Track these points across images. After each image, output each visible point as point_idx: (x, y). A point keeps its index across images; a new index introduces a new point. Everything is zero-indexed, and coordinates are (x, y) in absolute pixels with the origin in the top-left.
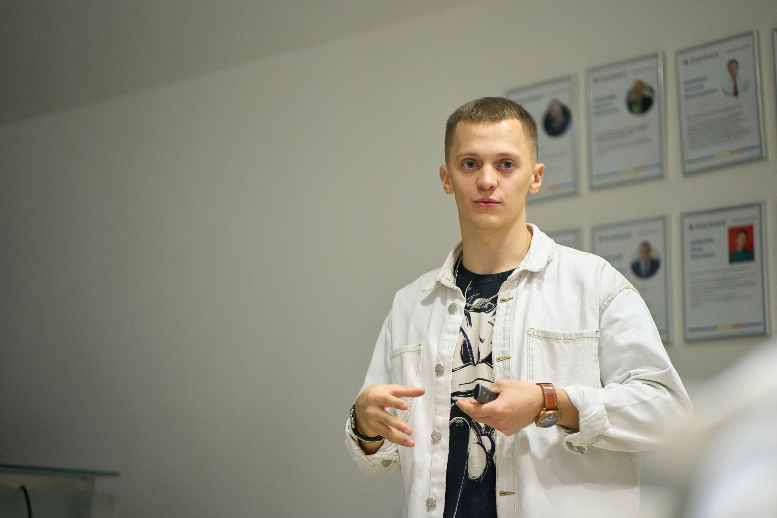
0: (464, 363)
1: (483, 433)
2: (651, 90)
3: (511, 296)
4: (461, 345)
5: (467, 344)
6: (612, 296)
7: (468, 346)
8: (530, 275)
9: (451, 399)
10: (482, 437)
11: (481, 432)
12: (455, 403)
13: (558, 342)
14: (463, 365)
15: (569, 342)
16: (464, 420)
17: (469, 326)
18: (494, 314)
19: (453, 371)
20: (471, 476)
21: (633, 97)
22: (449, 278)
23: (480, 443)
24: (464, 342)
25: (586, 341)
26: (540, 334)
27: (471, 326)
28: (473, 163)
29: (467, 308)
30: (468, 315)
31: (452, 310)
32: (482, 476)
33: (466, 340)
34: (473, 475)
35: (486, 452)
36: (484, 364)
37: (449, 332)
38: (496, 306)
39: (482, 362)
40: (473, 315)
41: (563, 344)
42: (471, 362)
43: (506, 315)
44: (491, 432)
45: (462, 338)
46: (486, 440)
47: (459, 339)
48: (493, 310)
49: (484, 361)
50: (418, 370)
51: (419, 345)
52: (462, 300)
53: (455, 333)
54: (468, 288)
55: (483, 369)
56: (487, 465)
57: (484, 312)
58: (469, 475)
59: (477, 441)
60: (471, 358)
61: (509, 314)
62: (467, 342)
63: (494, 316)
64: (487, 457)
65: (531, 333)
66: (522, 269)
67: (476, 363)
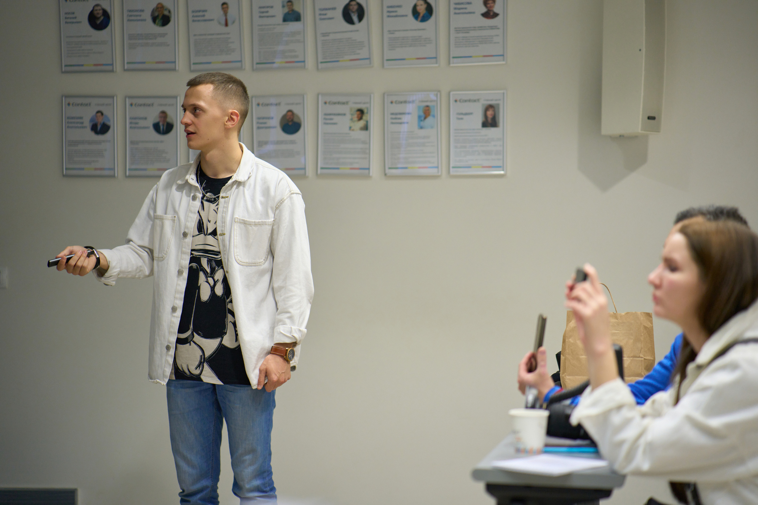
1: (209, 276)
3: (227, 196)
4: (198, 221)
6: (283, 200)
7: (201, 223)
8: (239, 184)
9: (191, 253)
10: (208, 278)
11: (208, 275)
13: (251, 227)
14: (198, 234)
15: (257, 226)
16: (197, 266)
17: (203, 210)
18: (217, 205)
19: (193, 237)
21: (156, 14)
22: (193, 178)
24: (200, 220)
25: (267, 227)
26: (241, 222)
29: (202, 198)
30: (202, 203)
31: (194, 198)
32: (208, 300)
34: (203, 299)
35: (211, 287)
36: (210, 236)
37: (191, 212)
38: (219, 199)
40: (205, 203)
41: (253, 227)
42: (203, 232)
43: (224, 207)
44: (213, 275)
45: (199, 217)
46: (211, 280)
47: (196, 218)
48: (216, 202)
49: (210, 234)
50: (173, 231)
51: (174, 217)
52: (200, 193)
53: (195, 213)
54: (204, 185)
55: (210, 239)
56: (211, 294)
57: (211, 203)
59: (206, 280)
60: (203, 230)
61: (225, 207)
63: (217, 206)
64: (211, 289)
65: (236, 221)
66: (234, 180)
67: (205, 234)
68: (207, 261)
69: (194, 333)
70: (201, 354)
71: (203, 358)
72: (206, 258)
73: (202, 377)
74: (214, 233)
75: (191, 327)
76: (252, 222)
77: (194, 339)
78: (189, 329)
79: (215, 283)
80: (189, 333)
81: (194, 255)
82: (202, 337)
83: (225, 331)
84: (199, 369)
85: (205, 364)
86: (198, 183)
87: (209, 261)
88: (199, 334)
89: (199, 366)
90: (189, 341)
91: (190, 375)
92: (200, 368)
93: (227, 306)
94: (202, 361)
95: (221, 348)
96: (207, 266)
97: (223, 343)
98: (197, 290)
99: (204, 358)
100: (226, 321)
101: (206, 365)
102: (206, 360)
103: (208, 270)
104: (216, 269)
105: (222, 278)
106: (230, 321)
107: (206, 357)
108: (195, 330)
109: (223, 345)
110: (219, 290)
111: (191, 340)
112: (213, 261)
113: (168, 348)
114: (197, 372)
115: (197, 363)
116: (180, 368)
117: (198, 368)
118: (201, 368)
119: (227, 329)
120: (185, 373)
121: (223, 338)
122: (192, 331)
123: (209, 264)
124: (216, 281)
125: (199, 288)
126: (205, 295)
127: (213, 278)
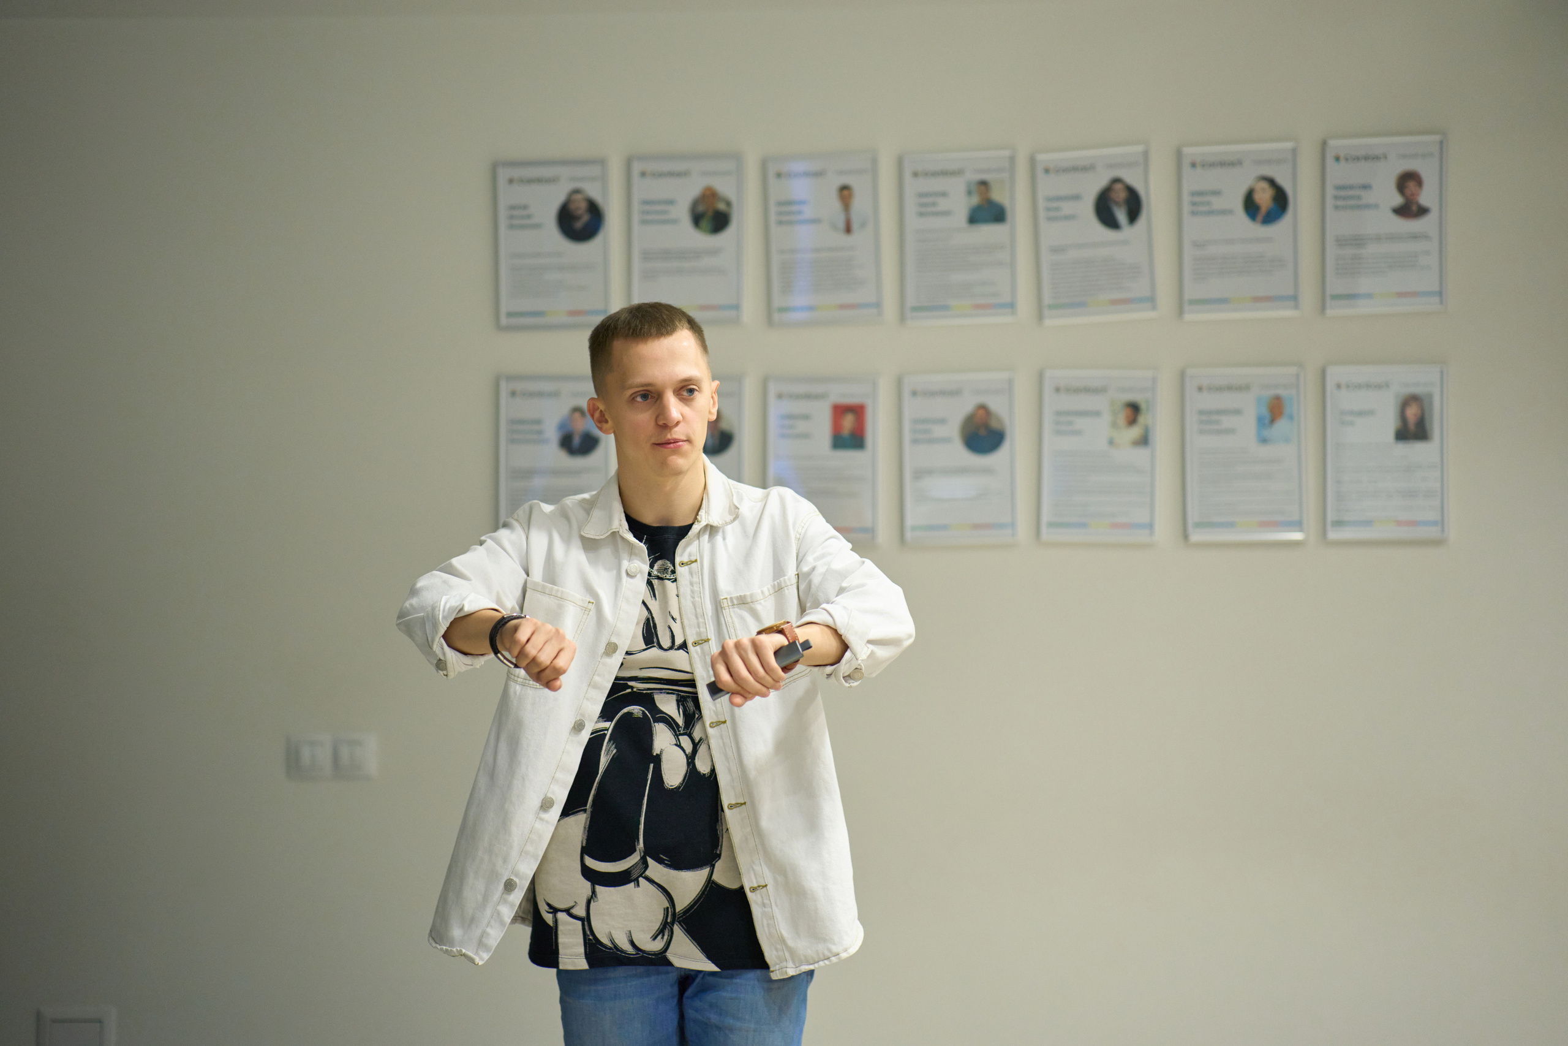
0: (646, 645)
1: (682, 732)
2: (729, 204)
3: (693, 558)
4: (643, 622)
5: (651, 622)
7: (652, 624)
8: (712, 530)
10: (680, 737)
11: (679, 731)
12: (632, 690)
14: (644, 647)
16: (643, 711)
17: (653, 598)
20: (668, 784)
21: (701, 208)
23: (679, 746)
24: (647, 618)
26: (736, 600)
27: (656, 599)
28: (648, 395)
29: (649, 573)
32: (681, 784)
33: (650, 617)
34: (670, 784)
35: (686, 755)
36: (680, 651)
37: (627, 602)
39: (679, 648)
42: (656, 643)
43: (692, 584)
44: (691, 730)
46: (686, 741)
55: (681, 658)
56: (687, 771)
58: (666, 783)
59: (675, 743)
60: (655, 639)
62: (651, 619)
64: (688, 760)
66: (703, 525)
67: (665, 647)
68: (677, 700)
69: (649, 860)
70: (667, 904)
71: (670, 914)
72: (673, 694)
73: (670, 955)
75: (641, 845)
77: (648, 873)
78: (635, 850)
79: (694, 746)
80: (634, 859)
81: (635, 690)
82: (667, 866)
83: (718, 852)
84: (662, 938)
85: (675, 926)
87: (681, 701)
88: (660, 861)
89: (661, 932)
90: (634, 877)
91: (633, 952)
92: (663, 935)
94: (669, 921)
95: (712, 889)
96: (677, 711)
97: (715, 877)
98: (652, 766)
99: (674, 914)
100: (719, 829)
101: (677, 928)
102: (678, 918)
103: (680, 721)
104: (696, 716)
107: (677, 911)
109: (714, 882)
110: (705, 763)
111: (641, 876)
112: (689, 700)
113: (509, 886)
114: (657, 946)
115: (657, 925)
116: (605, 941)
117: (660, 936)
118: (666, 937)
119: (721, 847)
120: (624, 952)
121: (713, 866)
122: (642, 854)
123: (681, 707)
124: (697, 741)
125: (657, 760)
126: (674, 774)
127: (690, 736)
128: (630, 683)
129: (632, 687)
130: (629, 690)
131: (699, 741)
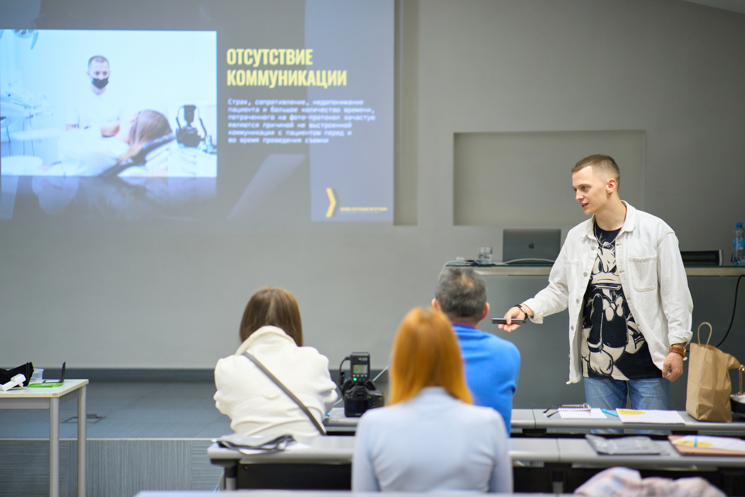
1: (611, 302)
3: (621, 243)
4: (598, 263)
6: (661, 239)
8: (627, 233)
10: (611, 304)
13: (641, 263)
14: (600, 272)
15: (646, 262)
16: (600, 295)
17: (602, 255)
20: (608, 320)
22: (591, 234)
23: (611, 307)
24: (600, 262)
25: (653, 261)
26: (633, 260)
29: (600, 246)
30: (600, 249)
31: (593, 248)
32: (612, 320)
35: (613, 310)
36: (610, 273)
37: (591, 258)
38: (614, 246)
39: (610, 272)
40: (603, 249)
41: (643, 263)
42: (602, 271)
43: (620, 252)
44: (615, 301)
46: (613, 305)
48: (613, 248)
50: (577, 272)
51: (578, 262)
54: (601, 237)
55: (610, 275)
56: (614, 315)
57: (609, 249)
59: (609, 306)
60: (602, 269)
63: (614, 251)
64: (614, 312)
65: (630, 260)
66: (624, 231)
67: (606, 272)
68: (610, 291)
69: (604, 344)
70: (610, 359)
71: (612, 362)
73: (612, 375)
74: (614, 270)
75: (601, 340)
76: (642, 260)
77: (604, 349)
78: (600, 341)
79: (617, 307)
80: (600, 344)
82: (610, 346)
83: (627, 342)
85: (614, 366)
86: (595, 236)
87: (611, 291)
88: (607, 345)
89: (609, 368)
90: (600, 350)
91: (603, 374)
92: (610, 369)
93: (626, 323)
94: (611, 364)
95: (625, 354)
96: (610, 295)
97: (626, 350)
98: (603, 313)
99: (613, 362)
100: (627, 335)
101: (614, 367)
102: (615, 363)
103: (611, 298)
104: (617, 297)
105: (621, 303)
106: (630, 334)
107: (614, 361)
108: (605, 342)
109: (626, 352)
110: (620, 312)
111: (601, 350)
112: (614, 291)
114: (609, 372)
115: (608, 366)
116: (594, 369)
117: (609, 369)
118: (611, 369)
119: (628, 340)
120: (598, 373)
121: (626, 346)
122: (602, 342)
123: (611, 293)
124: (617, 305)
125: (604, 311)
126: (610, 316)
127: (615, 303)
128: (596, 286)
129: (596, 287)
130: (596, 288)
131: (618, 305)
